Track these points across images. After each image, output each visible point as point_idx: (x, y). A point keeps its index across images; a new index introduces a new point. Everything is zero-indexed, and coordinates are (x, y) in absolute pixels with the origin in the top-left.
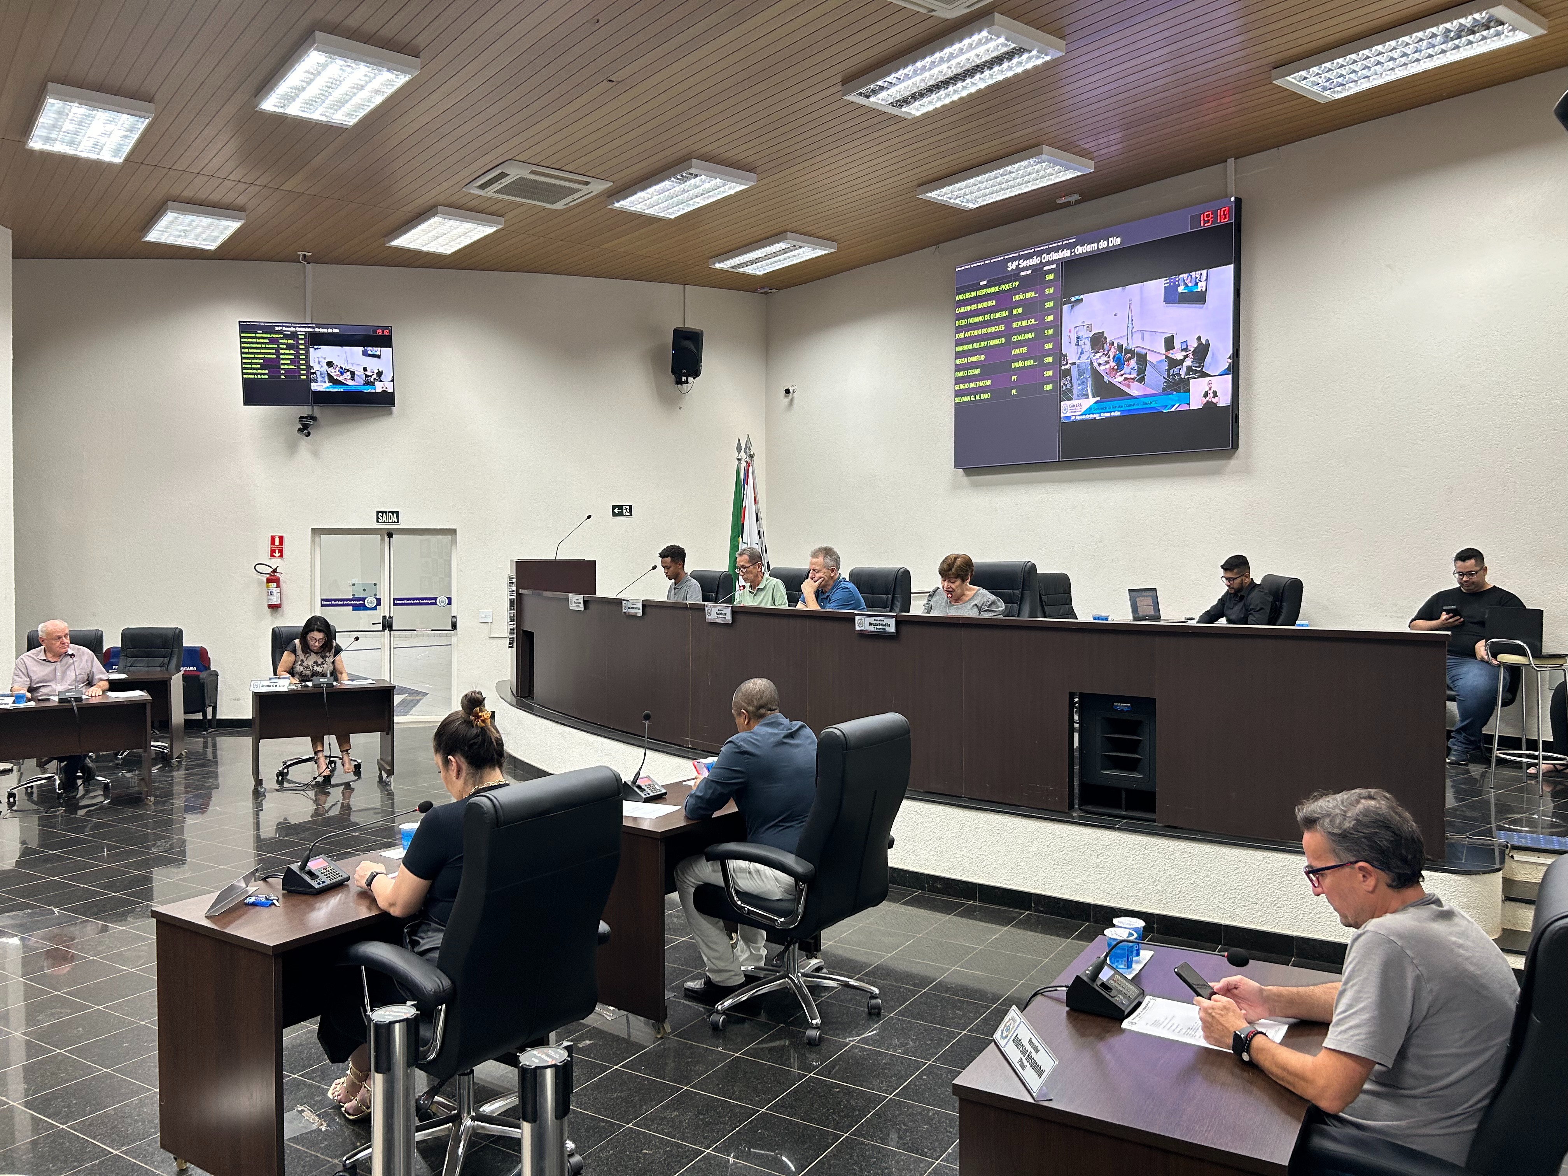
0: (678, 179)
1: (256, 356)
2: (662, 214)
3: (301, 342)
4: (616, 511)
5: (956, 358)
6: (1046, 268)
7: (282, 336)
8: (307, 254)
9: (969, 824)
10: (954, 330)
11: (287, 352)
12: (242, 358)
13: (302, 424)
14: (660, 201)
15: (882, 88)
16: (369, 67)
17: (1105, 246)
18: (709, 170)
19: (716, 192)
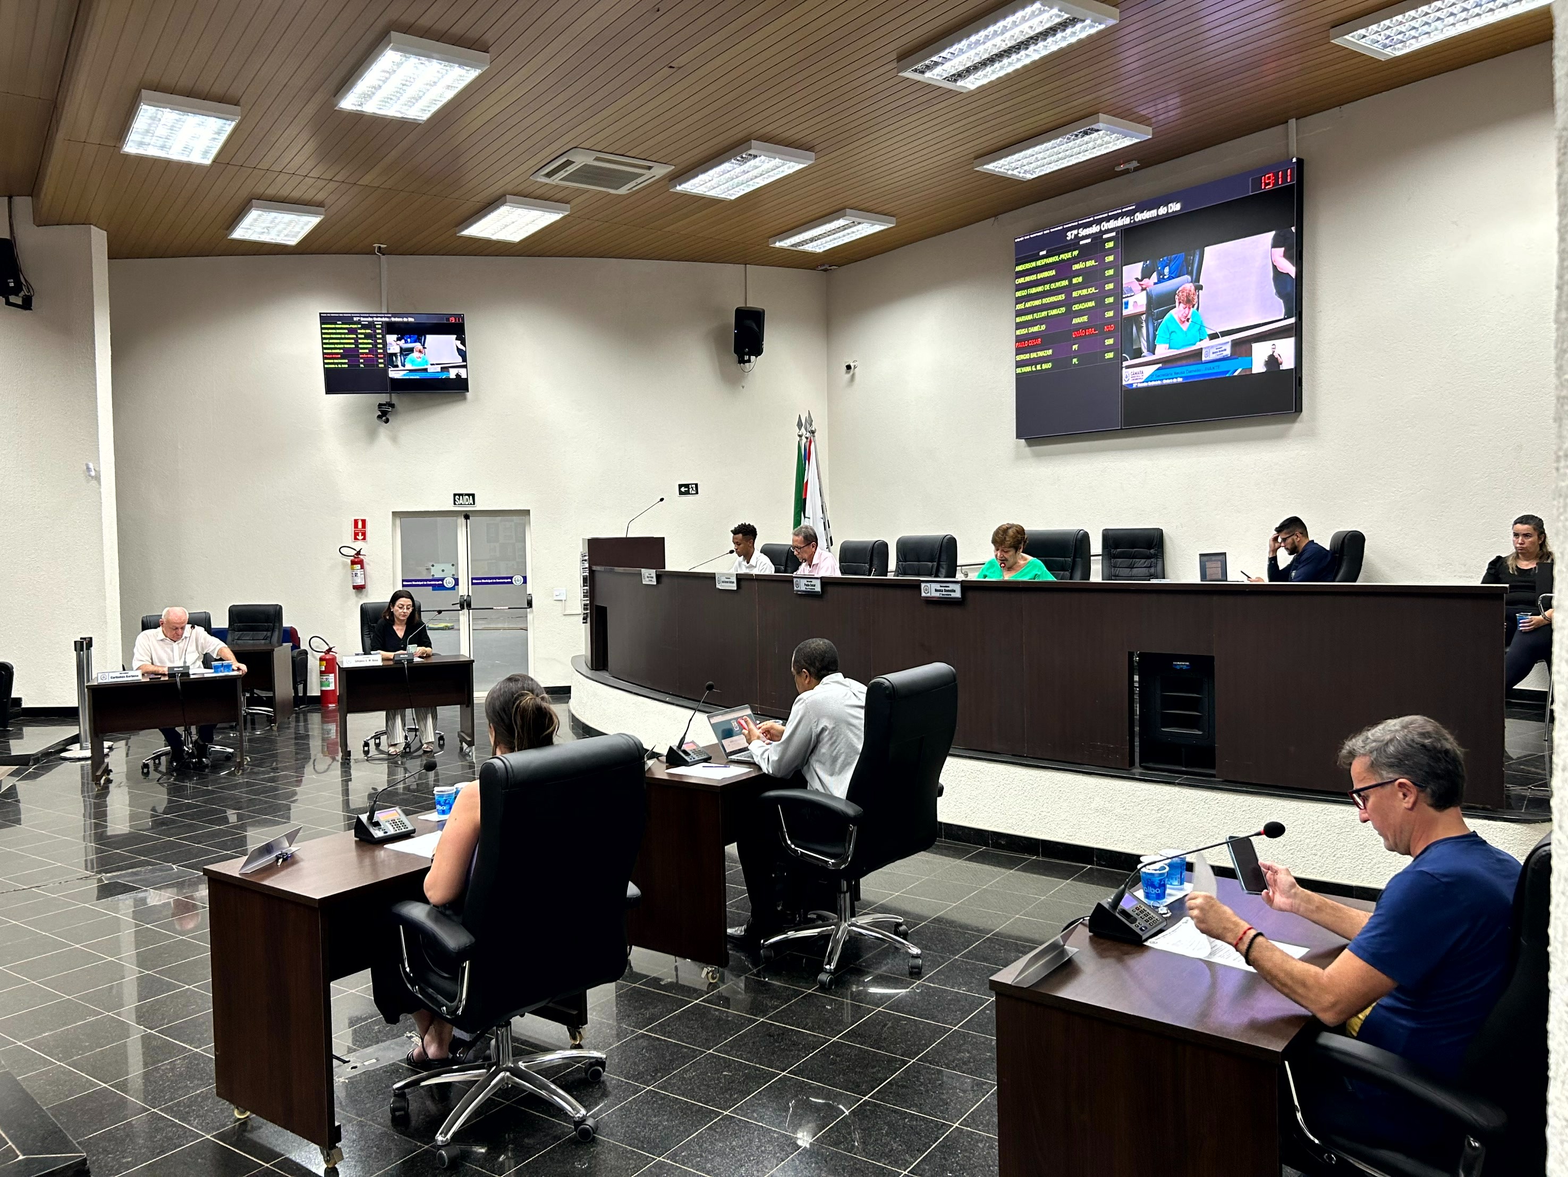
0: (738, 160)
1: (336, 346)
2: (723, 196)
3: (378, 331)
4: (683, 489)
5: (1017, 329)
6: (1105, 236)
7: (360, 326)
8: (382, 246)
9: (1031, 782)
10: (1014, 301)
11: (365, 341)
12: (324, 349)
13: (381, 411)
14: (720, 184)
15: (936, 64)
16: (441, 64)
17: (1165, 213)
18: (768, 151)
19: (775, 172)
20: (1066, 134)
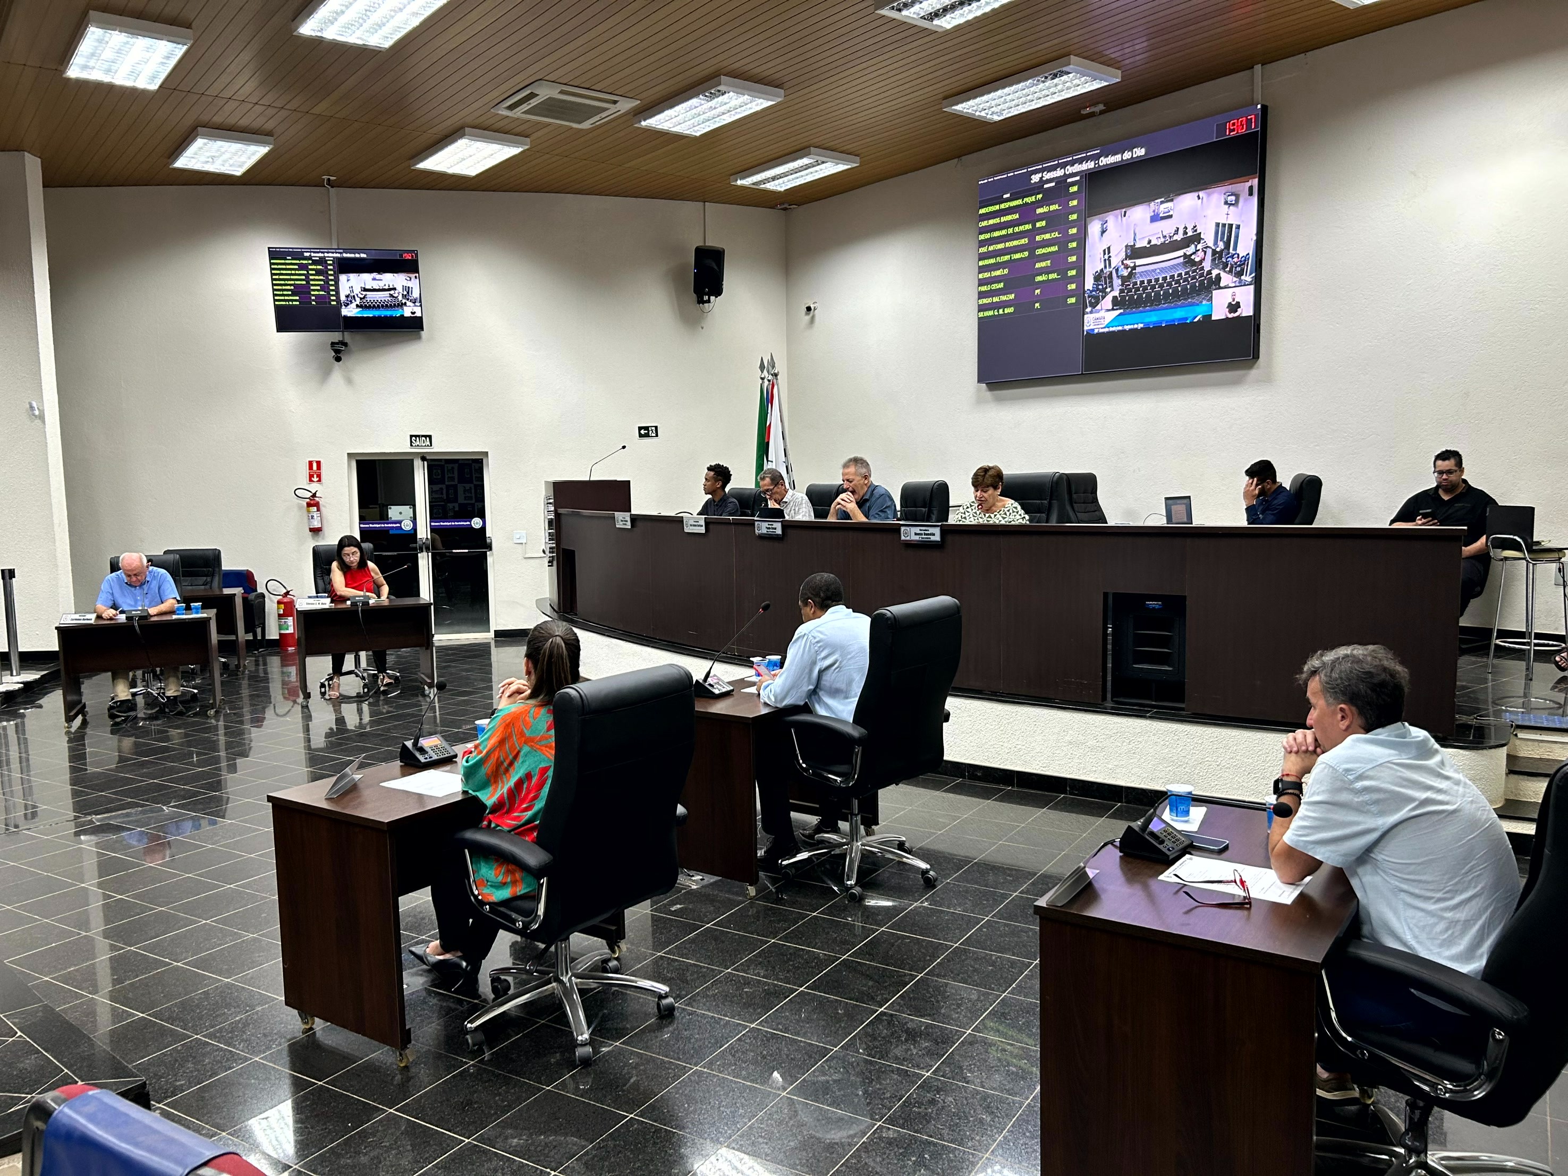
0: (706, 96)
1: (286, 282)
2: (688, 132)
3: (329, 267)
4: (643, 432)
5: (979, 273)
6: (1069, 180)
7: (310, 262)
8: (332, 178)
9: (1007, 717)
10: (977, 245)
11: (317, 277)
12: (273, 285)
13: (334, 350)
14: (687, 119)
15: (915, 2)
17: (1129, 157)
18: (736, 87)
19: (743, 109)
20: (1036, 76)
